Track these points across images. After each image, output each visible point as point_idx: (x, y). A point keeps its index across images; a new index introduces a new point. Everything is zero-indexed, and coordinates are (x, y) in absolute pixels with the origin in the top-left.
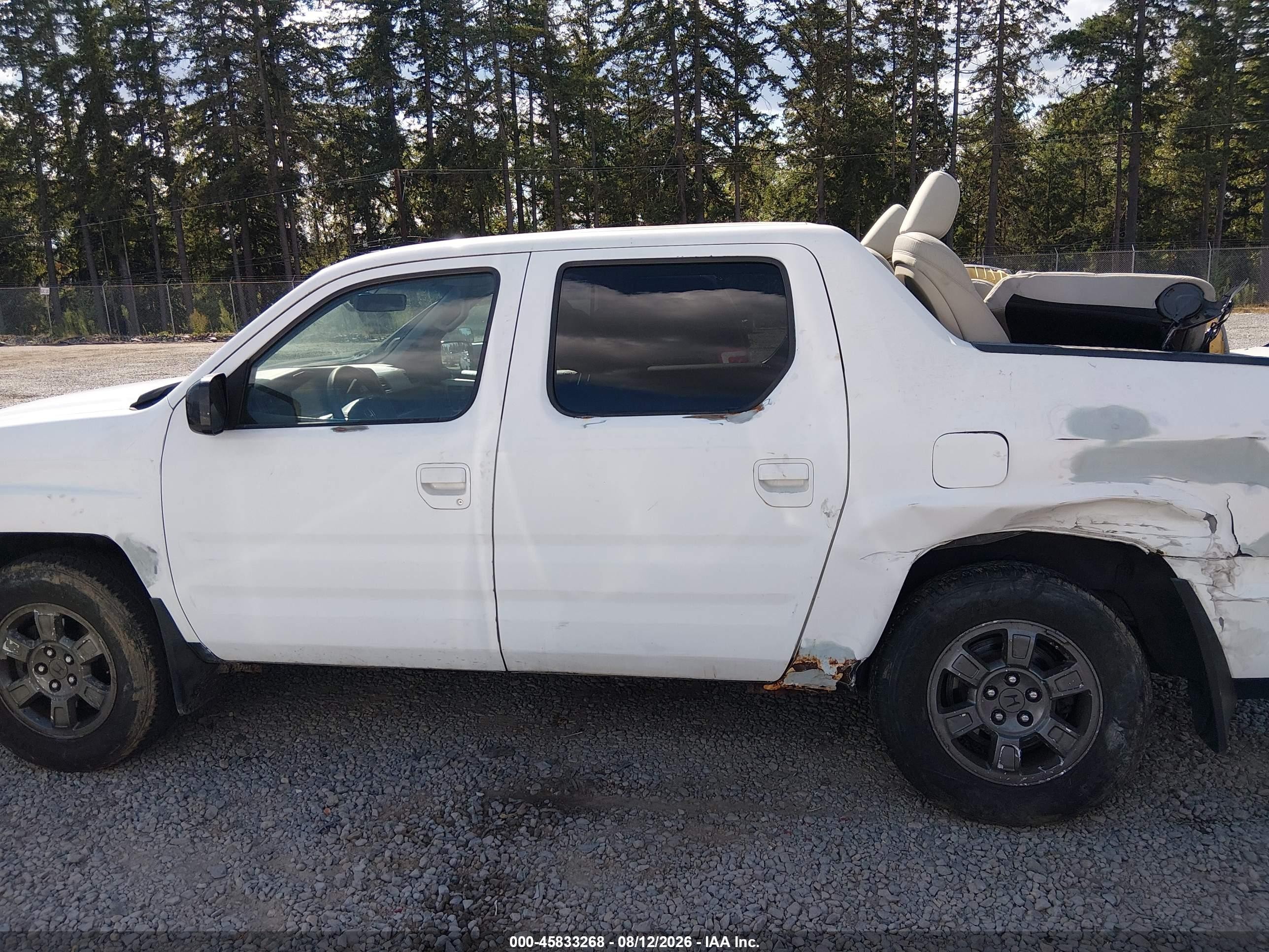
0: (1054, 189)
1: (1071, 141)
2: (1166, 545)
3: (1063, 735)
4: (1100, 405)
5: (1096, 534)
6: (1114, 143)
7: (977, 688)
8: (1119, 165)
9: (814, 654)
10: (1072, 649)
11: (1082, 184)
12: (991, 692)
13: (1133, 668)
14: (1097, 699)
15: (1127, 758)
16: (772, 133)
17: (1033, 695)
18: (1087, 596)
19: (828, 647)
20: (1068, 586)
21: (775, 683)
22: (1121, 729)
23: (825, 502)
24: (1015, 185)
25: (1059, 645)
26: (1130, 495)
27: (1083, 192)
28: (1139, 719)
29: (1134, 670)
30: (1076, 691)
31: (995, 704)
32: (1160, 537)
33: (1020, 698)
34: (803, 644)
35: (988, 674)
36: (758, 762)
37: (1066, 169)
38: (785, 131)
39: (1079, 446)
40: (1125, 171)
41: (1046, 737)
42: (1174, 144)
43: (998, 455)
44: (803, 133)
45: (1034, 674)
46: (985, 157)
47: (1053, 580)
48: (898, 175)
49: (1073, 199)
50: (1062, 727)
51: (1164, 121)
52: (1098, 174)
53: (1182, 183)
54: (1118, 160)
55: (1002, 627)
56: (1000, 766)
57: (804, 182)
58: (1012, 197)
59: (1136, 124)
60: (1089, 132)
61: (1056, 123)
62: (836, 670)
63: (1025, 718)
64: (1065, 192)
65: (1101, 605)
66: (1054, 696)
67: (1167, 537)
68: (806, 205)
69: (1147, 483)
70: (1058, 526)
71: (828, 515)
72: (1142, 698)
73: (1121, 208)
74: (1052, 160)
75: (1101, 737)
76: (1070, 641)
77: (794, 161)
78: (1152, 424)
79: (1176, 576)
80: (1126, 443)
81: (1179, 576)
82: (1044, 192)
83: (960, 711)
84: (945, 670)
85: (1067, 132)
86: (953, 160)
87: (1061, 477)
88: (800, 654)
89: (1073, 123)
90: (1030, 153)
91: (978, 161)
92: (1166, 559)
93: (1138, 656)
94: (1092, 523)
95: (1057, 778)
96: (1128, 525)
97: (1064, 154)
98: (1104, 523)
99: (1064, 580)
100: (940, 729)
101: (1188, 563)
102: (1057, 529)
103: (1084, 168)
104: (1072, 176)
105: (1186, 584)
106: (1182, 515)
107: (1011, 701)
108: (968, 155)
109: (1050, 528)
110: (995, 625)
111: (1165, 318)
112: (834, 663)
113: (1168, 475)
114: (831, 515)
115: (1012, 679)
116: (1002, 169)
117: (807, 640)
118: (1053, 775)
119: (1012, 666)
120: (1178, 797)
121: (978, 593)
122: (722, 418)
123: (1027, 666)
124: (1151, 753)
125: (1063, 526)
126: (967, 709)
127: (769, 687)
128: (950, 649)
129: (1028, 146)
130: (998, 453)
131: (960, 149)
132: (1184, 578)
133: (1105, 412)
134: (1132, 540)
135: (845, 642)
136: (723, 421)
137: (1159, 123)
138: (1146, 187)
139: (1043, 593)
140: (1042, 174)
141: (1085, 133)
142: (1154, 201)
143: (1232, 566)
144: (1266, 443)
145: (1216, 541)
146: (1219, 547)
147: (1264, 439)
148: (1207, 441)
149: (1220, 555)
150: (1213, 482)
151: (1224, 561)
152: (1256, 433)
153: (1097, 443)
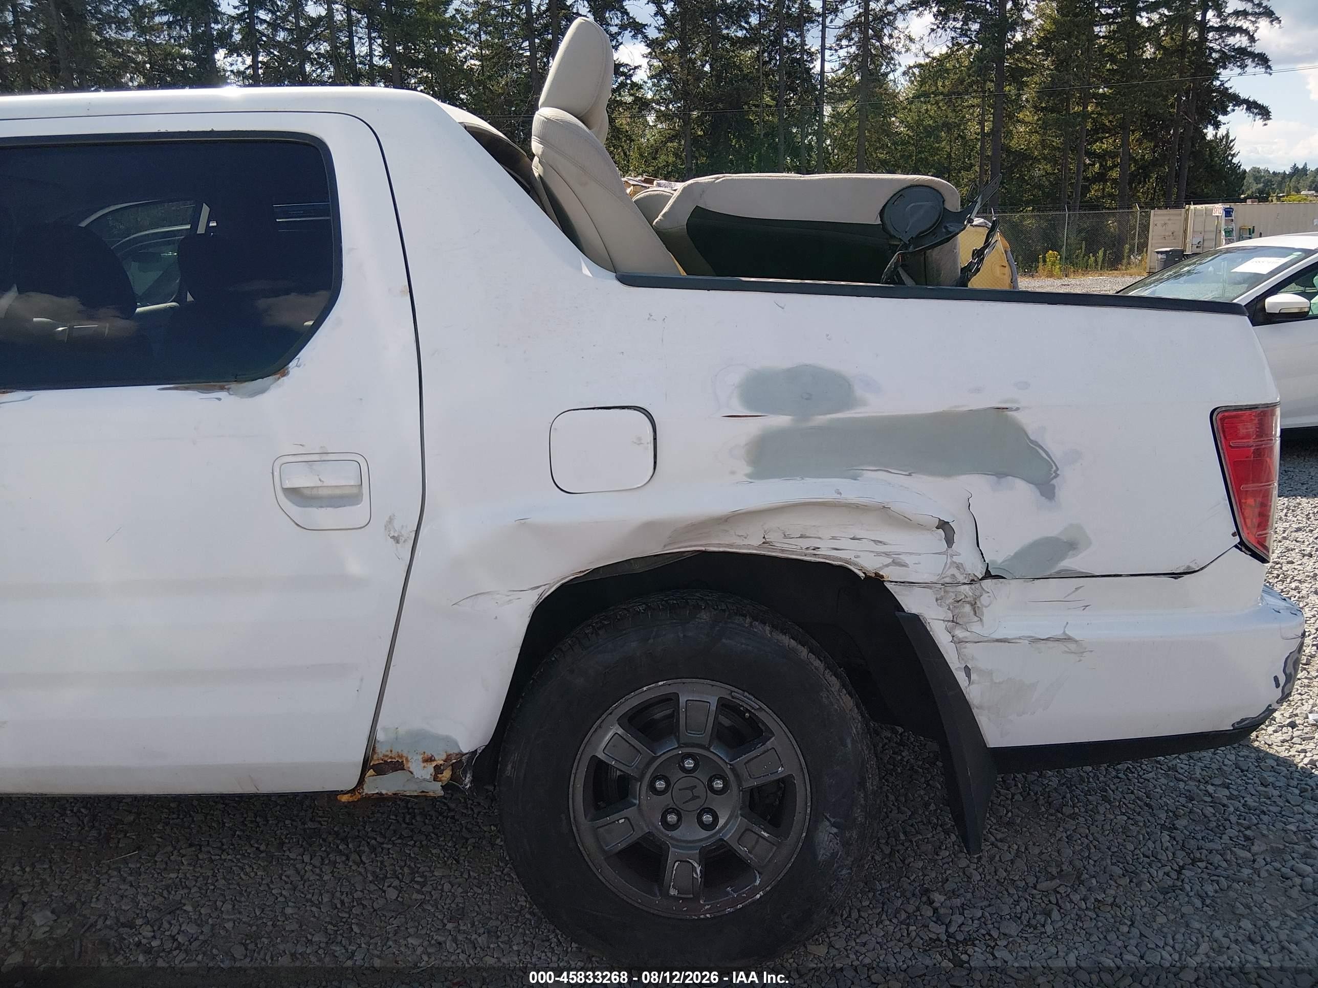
0: (920, 152)
1: (937, 103)
2: (887, 566)
3: (757, 842)
4: (785, 364)
5: (793, 552)
6: (978, 106)
7: (641, 779)
8: (983, 129)
9: (398, 749)
10: (768, 718)
11: (948, 148)
12: (660, 785)
13: (849, 741)
14: (803, 788)
15: (844, 872)
16: (634, 85)
17: (718, 784)
18: (787, 641)
19: (419, 736)
20: (758, 627)
21: (352, 791)
22: (835, 830)
23: (391, 520)
24: (882, 147)
25: (750, 712)
26: (828, 495)
27: (949, 155)
28: (859, 814)
29: (850, 746)
30: (774, 777)
31: (665, 800)
32: (878, 554)
33: (701, 790)
34: (380, 736)
35: (654, 759)
36: (373, 887)
37: (930, 132)
38: (650, 84)
39: (753, 427)
40: (988, 134)
41: (735, 846)
42: (1035, 107)
43: (639, 441)
44: (668, 88)
45: (718, 754)
46: (852, 117)
47: (738, 620)
48: (766, 135)
49: (939, 163)
50: (756, 829)
51: (1025, 84)
52: (963, 138)
53: (1044, 147)
54: (981, 123)
55: (670, 690)
56: (673, 892)
57: (671, 139)
58: (880, 160)
59: (1000, 87)
60: (954, 93)
61: (922, 83)
62: (432, 770)
63: (707, 818)
64: (932, 155)
65: (804, 652)
66: (746, 785)
67: (887, 554)
68: (674, 164)
69: (855, 478)
70: (740, 542)
71: (396, 540)
72: (862, 784)
73: (983, 172)
74: (919, 123)
75: (809, 844)
76: (764, 707)
77: (661, 116)
78: (859, 392)
79: (903, 610)
80: (821, 419)
81: (906, 610)
82: (911, 156)
83: (616, 816)
84: (594, 757)
85: (933, 93)
86: (821, 121)
87: (733, 473)
88: (378, 750)
89: (940, 84)
90: (898, 115)
91: (846, 122)
92: (888, 585)
93: (856, 726)
94: (785, 537)
95: (750, 904)
96: (834, 538)
97: (930, 116)
98: (801, 537)
99: (755, 619)
100: (588, 842)
101: (917, 590)
102: (739, 547)
103: (949, 131)
104: (939, 140)
105: (916, 620)
106: (905, 522)
107: (689, 794)
108: (836, 116)
109: (731, 546)
110: (662, 687)
111: (893, 237)
112: (430, 760)
113: (885, 467)
114: (402, 539)
115: (689, 764)
116: (869, 131)
117: (385, 729)
118: (745, 899)
119: (687, 745)
120: (931, 902)
121: (634, 644)
122: (222, 389)
123: (706, 743)
124: (908, 829)
125: (746, 542)
126: (626, 813)
127: (345, 798)
128: (600, 726)
129: (895, 107)
130: (639, 439)
131: (827, 110)
132: (914, 611)
133: (794, 375)
134: (841, 559)
135: (442, 728)
136: (222, 394)
137: (1022, 86)
138: (1008, 150)
139: (724, 640)
140: (910, 137)
141: (950, 94)
142: (1016, 165)
143: (978, 593)
144: (1021, 417)
145: (955, 559)
146: (959, 566)
147: (1018, 409)
148: (931, 414)
149: (961, 578)
150: (948, 474)
151: (967, 587)
152: (1006, 402)
153: (781, 421)
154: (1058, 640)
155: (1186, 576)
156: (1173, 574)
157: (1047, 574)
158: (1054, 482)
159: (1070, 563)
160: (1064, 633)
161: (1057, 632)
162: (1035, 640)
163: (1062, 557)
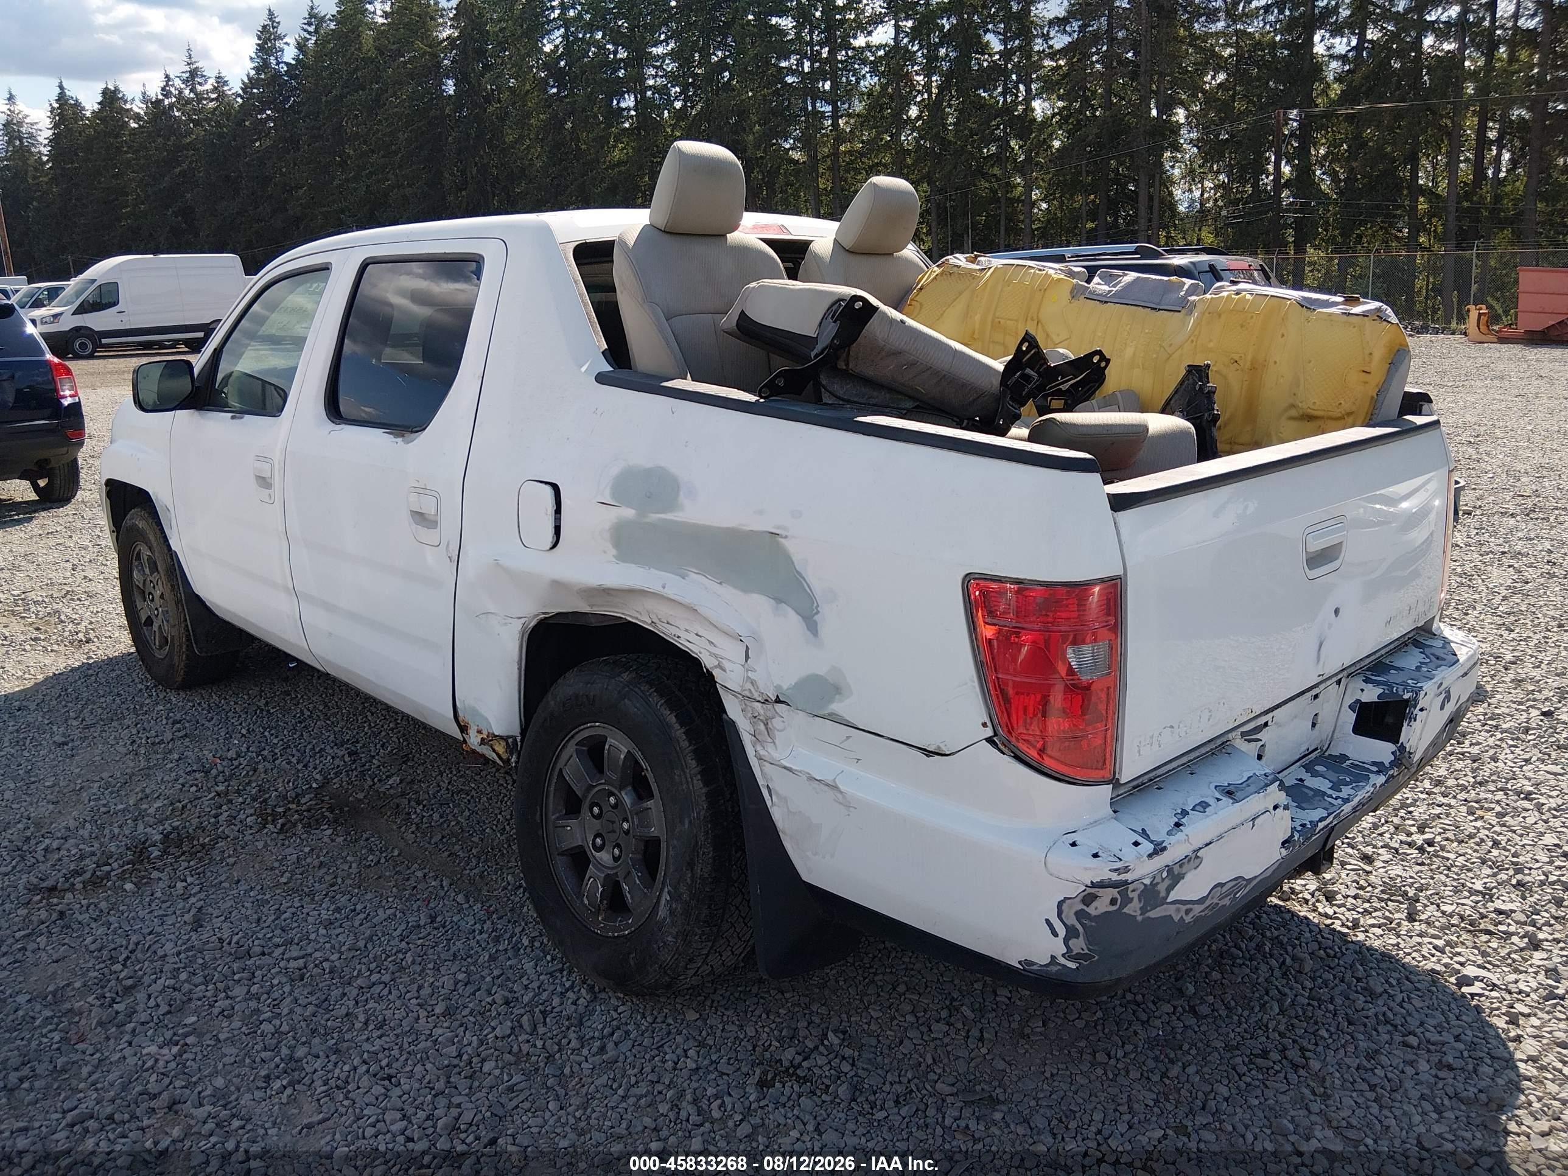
2: (716, 667)
3: (634, 885)
7: (586, 800)
9: (465, 714)
10: (651, 779)
12: (596, 810)
13: (687, 822)
14: (664, 852)
15: (669, 938)
17: (626, 826)
18: (669, 716)
19: (474, 712)
20: (654, 697)
22: (668, 897)
23: (448, 544)
25: (644, 771)
26: (658, 587)
30: (649, 834)
31: (597, 824)
32: (712, 655)
33: (617, 826)
34: (458, 703)
35: (593, 787)
39: (614, 515)
41: (622, 883)
45: (626, 802)
47: (645, 687)
50: (635, 875)
55: (602, 732)
56: (586, 901)
62: (481, 738)
63: (617, 852)
65: (679, 731)
66: (635, 833)
67: (716, 656)
69: (683, 577)
71: (450, 559)
75: (658, 902)
76: (649, 768)
78: (683, 496)
79: (727, 714)
80: (654, 517)
81: (729, 714)
83: (567, 822)
84: (560, 771)
87: (605, 552)
88: (457, 712)
92: (717, 686)
93: (698, 811)
94: (659, 620)
95: (623, 936)
96: (686, 630)
98: (668, 623)
100: (551, 837)
101: (733, 698)
105: (733, 723)
107: (610, 826)
110: (598, 728)
112: (480, 732)
113: (702, 573)
115: (612, 801)
117: (459, 699)
118: (621, 931)
119: (611, 783)
123: (618, 787)
126: (575, 822)
132: (732, 717)
134: (694, 652)
135: (484, 710)
143: (769, 714)
144: (788, 544)
145: (750, 674)
146: (753, 683)
147: (786, 537)
148: (728, 529)
149: (756, 695)
150: (745, 590)
151: (759, 705)
152: (778, 528)
153: (629, 513)
154: (827, 785)
155: (937, 757)
156: (925, 750)
157: (821, 713)
158: (816, 618)
159: (836, 707)
160: (834, 780)
161: (828, 778)
162: (811, 779)
163: (831, 701)
